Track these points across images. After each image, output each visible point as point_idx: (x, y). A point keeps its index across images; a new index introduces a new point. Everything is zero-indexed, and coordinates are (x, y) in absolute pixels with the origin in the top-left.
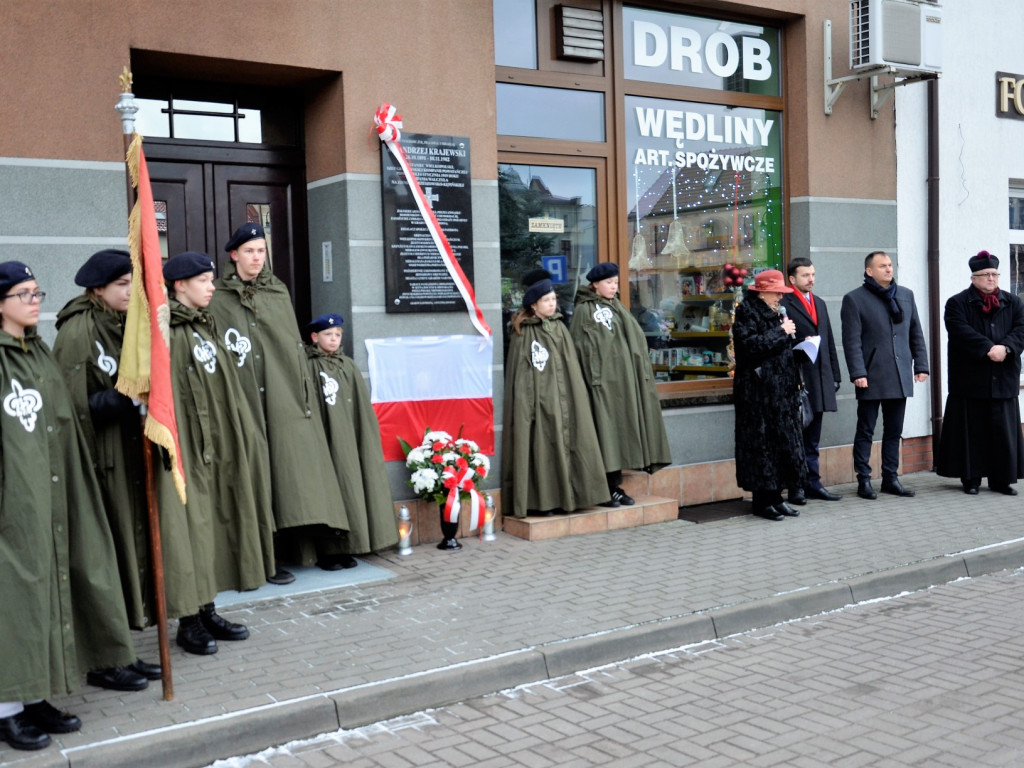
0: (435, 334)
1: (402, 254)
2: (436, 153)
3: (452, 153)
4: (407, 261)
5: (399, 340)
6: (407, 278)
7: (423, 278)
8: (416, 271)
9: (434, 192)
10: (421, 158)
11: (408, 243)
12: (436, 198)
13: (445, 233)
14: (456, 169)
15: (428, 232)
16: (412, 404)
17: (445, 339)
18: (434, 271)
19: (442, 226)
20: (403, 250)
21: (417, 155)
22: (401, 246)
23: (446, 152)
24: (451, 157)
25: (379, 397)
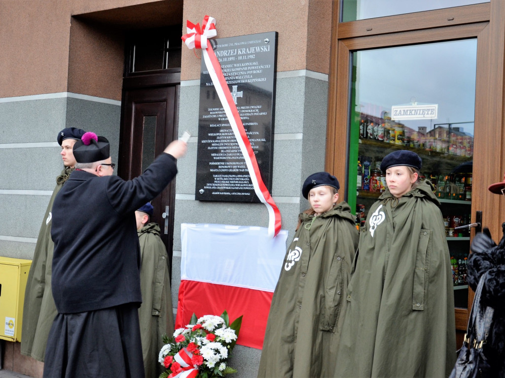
0: (236, 224)
1: (209, 148)
2: (244, 52)
3: (258, 49)
4: (213, 155)
5: (207, 226)
6: (211, 170)
7: (224, 170)
8: (219, 163)
9: (239, 90)
10: (231, 59)
11: (214, 138)
12: (241, 94)
13: (245, 127)
14: (259, 65)
15: (230, 128)
16: (211, 286)
17: (245, 229)
18: (234, 163)
19: (243, 121)
20: (210, 145)
21: (227, 57)
22: (209, 141)
23: (252, 50)
24: (256, 54)
25: (187, 275)
